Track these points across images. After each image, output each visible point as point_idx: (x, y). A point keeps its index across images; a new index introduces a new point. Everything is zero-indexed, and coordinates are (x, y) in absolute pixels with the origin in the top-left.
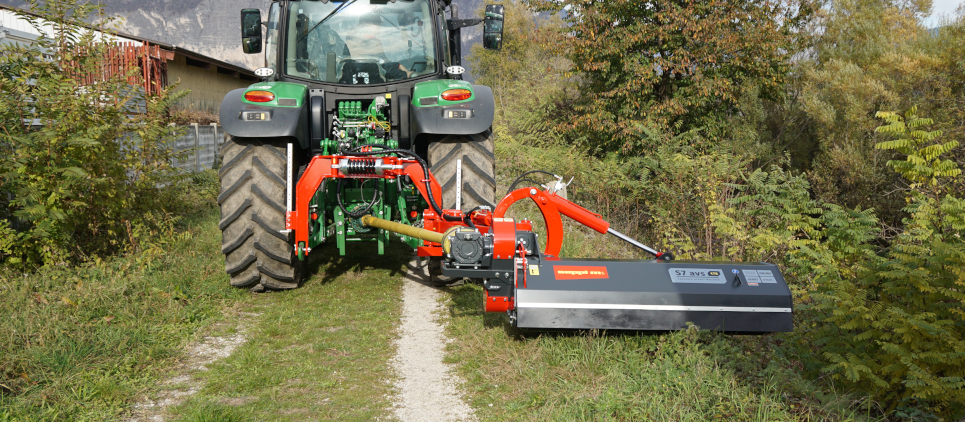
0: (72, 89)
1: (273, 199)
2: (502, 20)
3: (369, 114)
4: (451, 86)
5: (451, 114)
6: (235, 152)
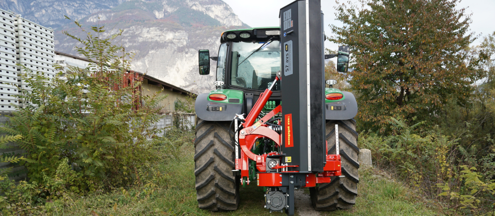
1: (226, 158)
4: (329, 92)
5: (332, 108)
6: (203, 130)
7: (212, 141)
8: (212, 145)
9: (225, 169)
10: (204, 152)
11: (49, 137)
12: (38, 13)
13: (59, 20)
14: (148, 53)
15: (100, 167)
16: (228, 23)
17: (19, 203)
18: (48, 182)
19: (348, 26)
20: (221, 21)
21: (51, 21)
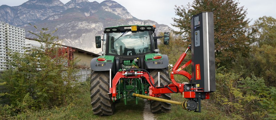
0: (49, 60)
1: (106, 89)
2: (169, 36)
3: (132, 64)
4: (156, 55)
5: (156, 63)
6: (95, 76)
7: (98, 81)
8: (98, 83)
9: (105, 94)
10: (95, 86)
11: (21, 83)
12: (22, 17)
13: (33, 20)
14: (82, 35)
15: (46, 97)
16: (125, 17)
17: (4, 116)
18: (19, 105)
19: (182, 18)
20: (121, 16)
21: (29, 20)
